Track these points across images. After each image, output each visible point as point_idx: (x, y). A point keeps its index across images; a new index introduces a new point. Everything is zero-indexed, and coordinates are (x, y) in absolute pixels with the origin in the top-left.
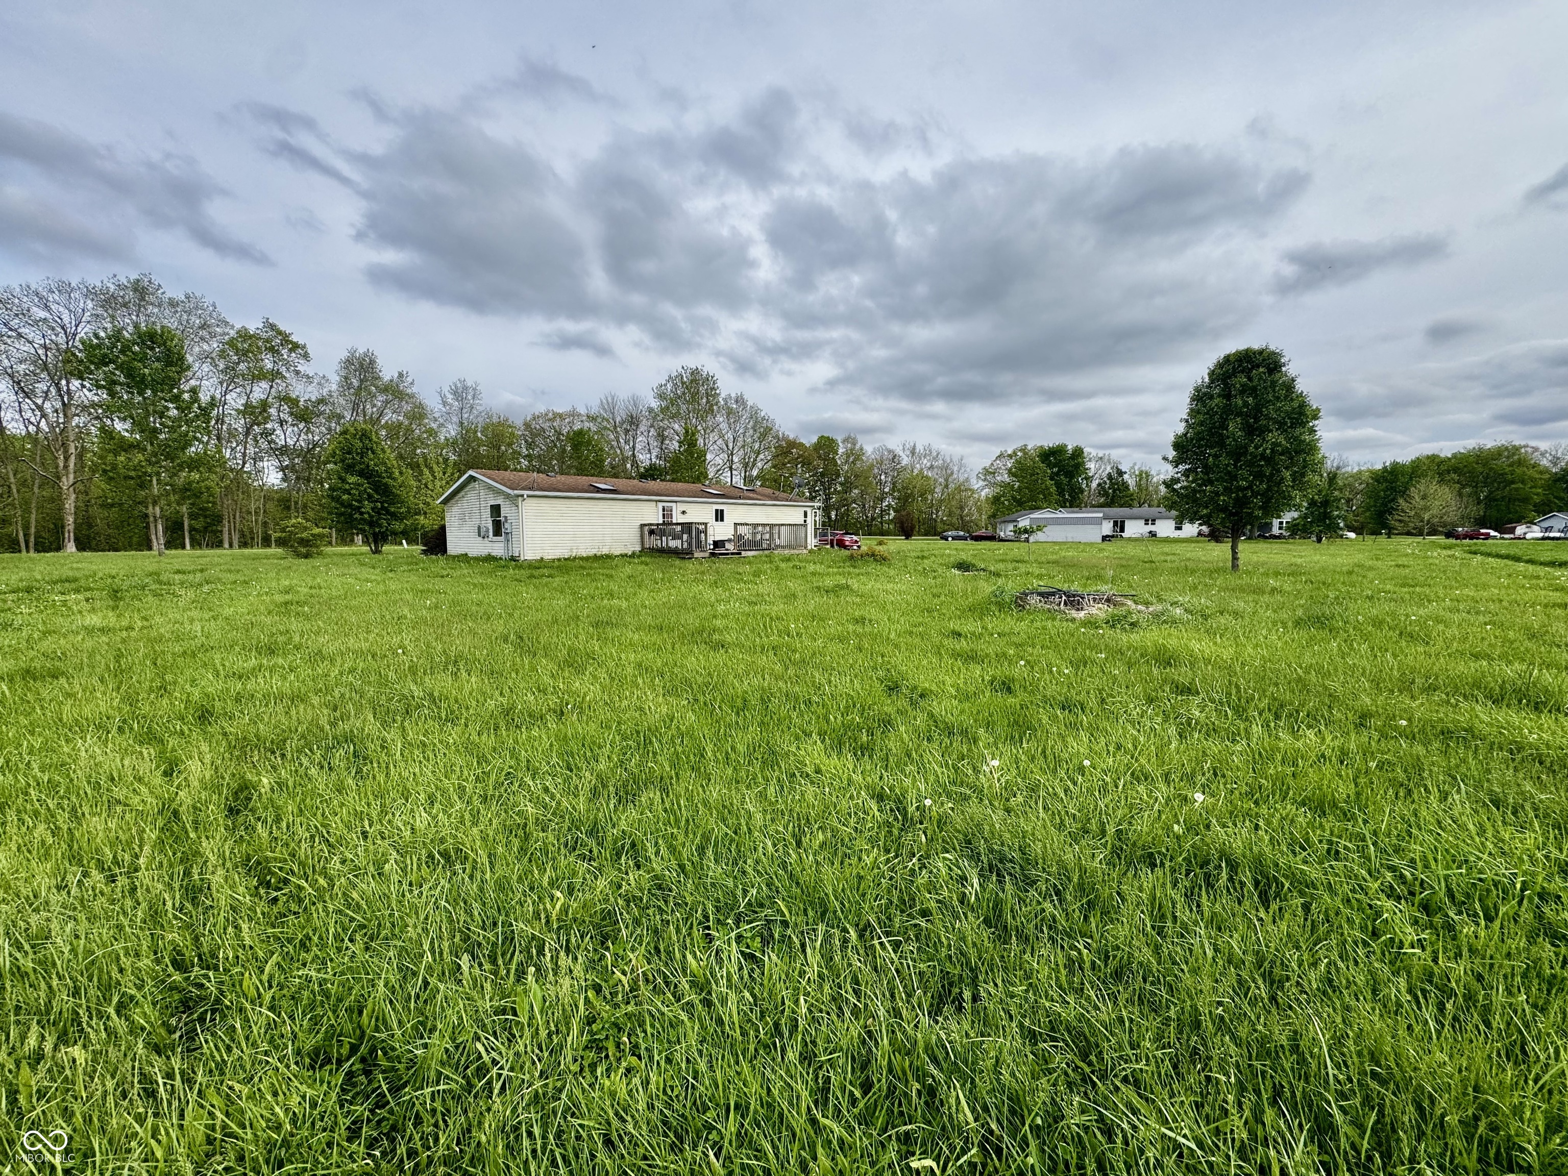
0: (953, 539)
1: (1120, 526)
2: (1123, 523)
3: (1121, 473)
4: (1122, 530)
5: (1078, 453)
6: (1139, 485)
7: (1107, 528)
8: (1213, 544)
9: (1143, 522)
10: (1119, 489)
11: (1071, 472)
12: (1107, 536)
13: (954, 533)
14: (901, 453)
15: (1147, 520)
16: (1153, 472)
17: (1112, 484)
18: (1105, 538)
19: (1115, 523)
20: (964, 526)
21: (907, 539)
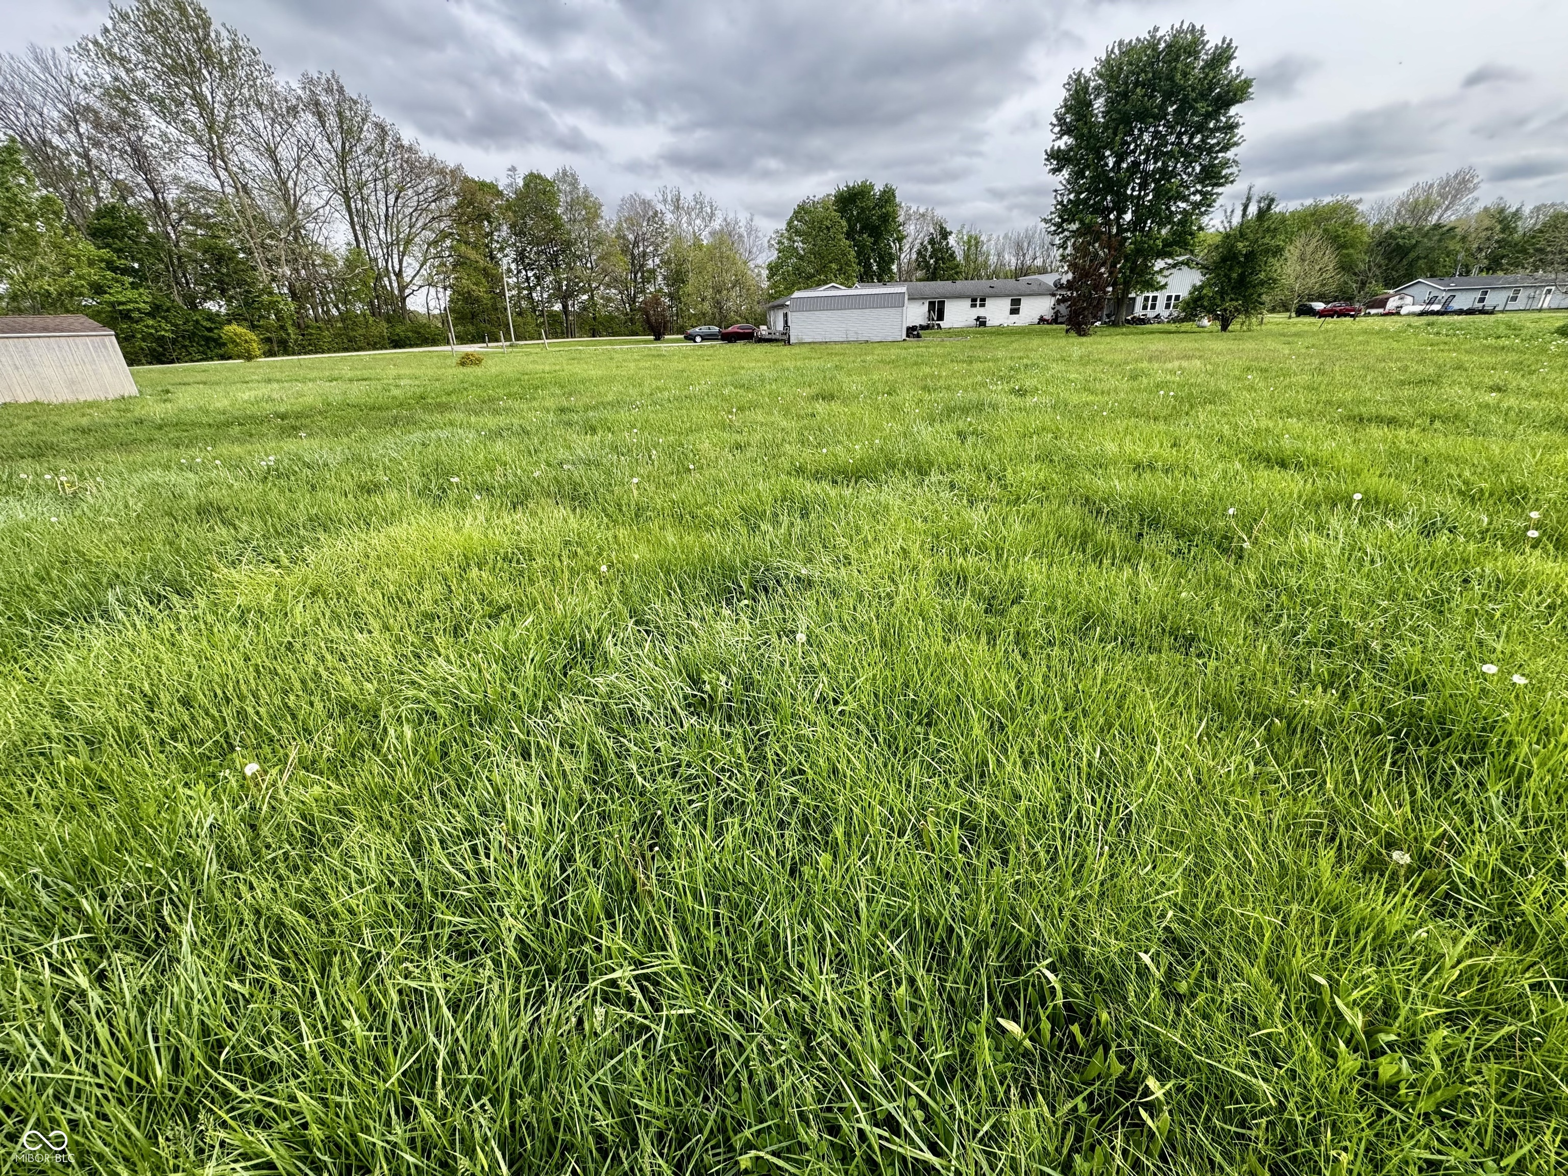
0: (704, 339)
1: (937, 310)
2: (942, 304)
3: (945, 234)
4: (941, 317)
5: (888, 196)
6: (967, 257)
7: (917, 314)
8: (1074, 339)
9: (969, 302)
10: (942, 259)
11: (878, 227)
12: (914, 328)
13: (704, 329)
14: (660, 207)
15: (974, 300)
16: (984, 238)
17: (934, 252)
18: (911, 331)
19: (932, 304)
20: (721, 318)
21: (658, 338)
